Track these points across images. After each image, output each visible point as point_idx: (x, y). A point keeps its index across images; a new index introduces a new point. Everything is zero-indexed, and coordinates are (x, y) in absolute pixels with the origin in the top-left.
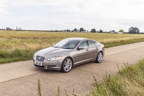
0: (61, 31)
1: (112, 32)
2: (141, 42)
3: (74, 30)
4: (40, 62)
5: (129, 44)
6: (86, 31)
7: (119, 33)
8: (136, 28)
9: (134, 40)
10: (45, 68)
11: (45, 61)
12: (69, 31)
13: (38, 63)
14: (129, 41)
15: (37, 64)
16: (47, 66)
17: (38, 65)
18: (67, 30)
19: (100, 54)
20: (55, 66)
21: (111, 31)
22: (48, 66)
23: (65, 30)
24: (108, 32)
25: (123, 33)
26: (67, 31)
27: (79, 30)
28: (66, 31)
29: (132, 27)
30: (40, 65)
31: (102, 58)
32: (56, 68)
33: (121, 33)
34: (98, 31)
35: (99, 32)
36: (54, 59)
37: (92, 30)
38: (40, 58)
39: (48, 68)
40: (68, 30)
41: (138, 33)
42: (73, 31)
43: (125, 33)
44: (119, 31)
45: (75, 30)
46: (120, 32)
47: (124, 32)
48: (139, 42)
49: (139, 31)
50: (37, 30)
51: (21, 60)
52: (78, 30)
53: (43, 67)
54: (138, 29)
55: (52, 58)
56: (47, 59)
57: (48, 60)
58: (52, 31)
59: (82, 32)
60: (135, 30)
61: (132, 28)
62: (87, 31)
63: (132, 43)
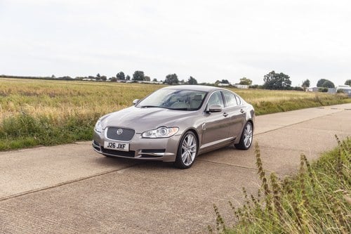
0: (81, 79)
1: (220, 84)
2: (308, 107)
3: (118, 75)
4: (122, 142)
5: (283, 111)
6: (149, 80)
7: (239, 86)
8: (282, 75)
9: (292, 103)
10: (135, 157)
11: (137, 139)
12: (104, 78)
13: (117, 145)
14: (281, 105)
15: (112, 148)
16: (140, 153)
17: (116, 149)
18: (95, 76)
19: (249, 127)
20: (163, 151)
21: (218, 82)
22: (143, 151)
23: (90, 77)
24: (211, 83)
25: (250, 87)
26: (97, 78)
27: (132, 77)
28: (93, 78)
29: (273, 73)
30: (121, 150)
31: (251, 138)
32: (165, 156)
33: (246, 87)
34: (185, 81)
35: (186, 84)
36: (158, 135)
37: (168, 77)
38: (121, 131)
39: (143, 156)
40: (98, 75)
41: (289, 88)
42: (113, 80)
43: (255, 87)
44: (239, 82)
45: (121, 76)
46: (242, 83)
47: (253, 84)
48: (303, 107)
49: (290, 82)
50: (6, 75)
51: (41, 144)
52: (128, 78)
53: (131, 153)
54: (287, 77)
55: (154, 132)
56: (142, 134)
57: (144, 135)
58: (53, 79)
59: (140, 82)
60: (281, 81)
61: (272, 75)
62: (155, 80)
63: (290, 109)
